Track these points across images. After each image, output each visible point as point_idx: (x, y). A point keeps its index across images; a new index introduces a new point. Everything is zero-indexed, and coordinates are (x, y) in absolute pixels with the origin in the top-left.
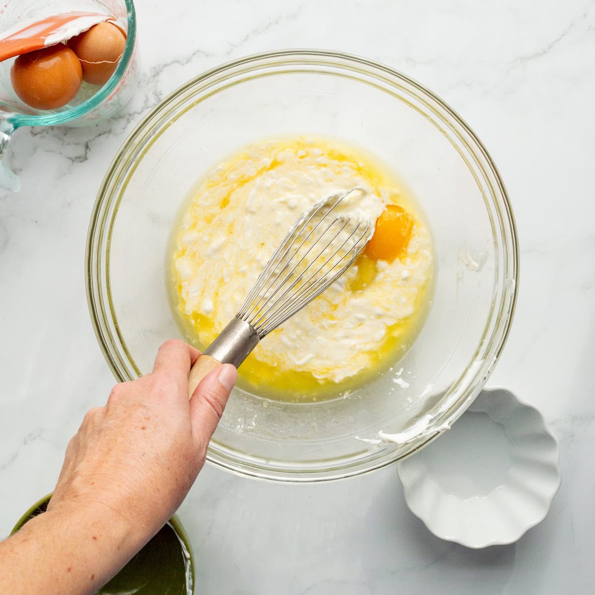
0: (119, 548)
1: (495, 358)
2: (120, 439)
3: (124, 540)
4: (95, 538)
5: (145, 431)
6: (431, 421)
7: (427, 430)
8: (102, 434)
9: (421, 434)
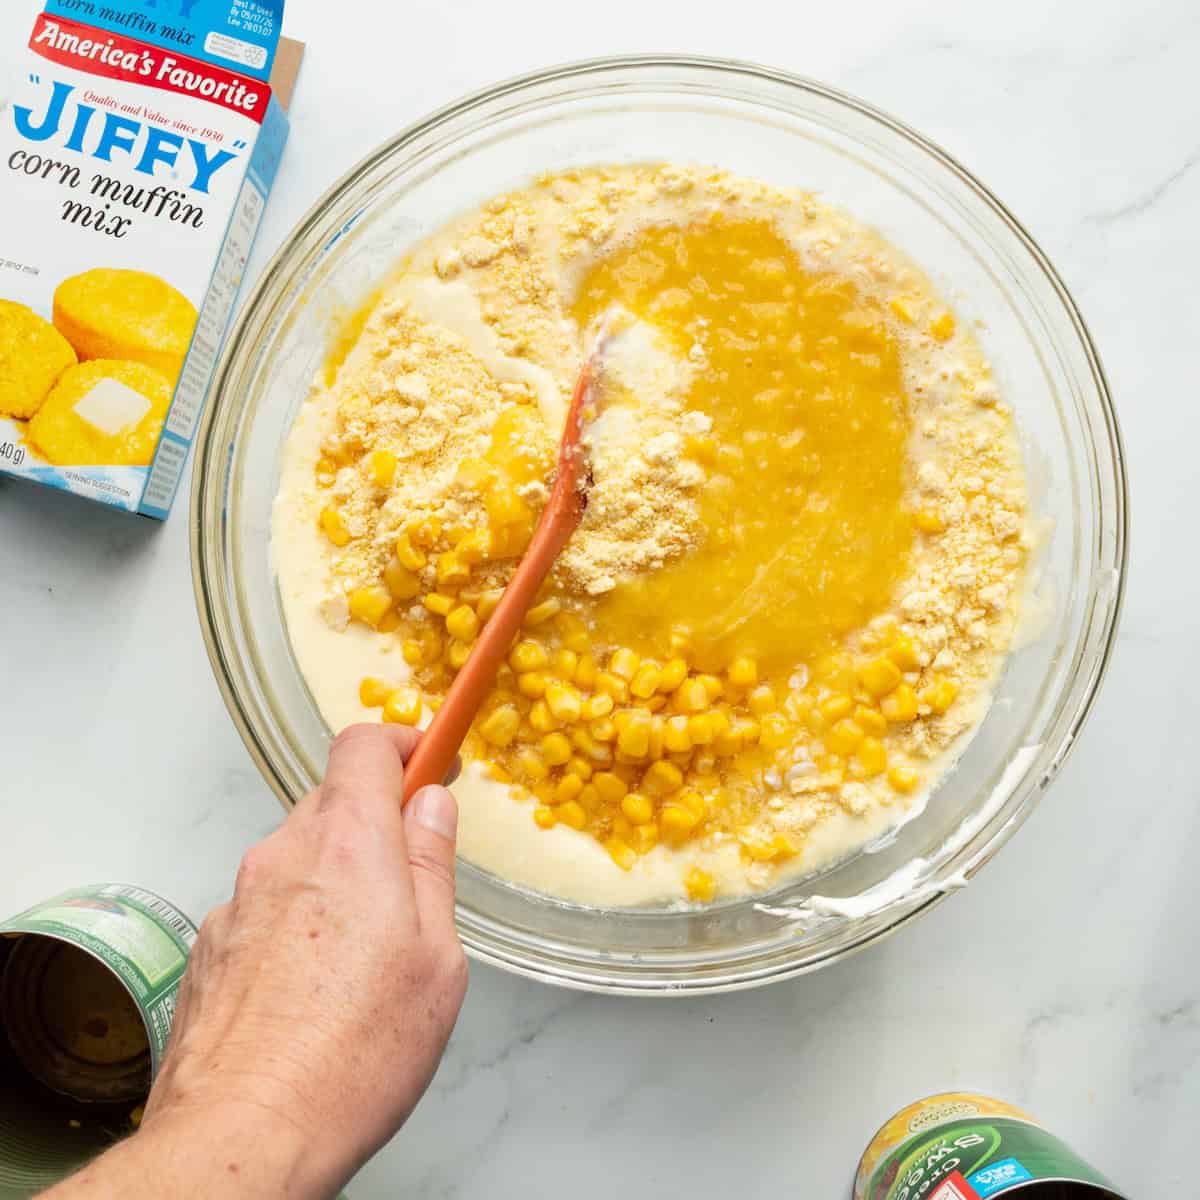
0: (287, 1188)
1: (1069, 737)
2: (265, 965)
3: (295, 1170)
4: (233, 1168)
5: (318, 940)
6: (924, 873)
7: (917, 890)
8: (230, 960)
9: (902, 898)
